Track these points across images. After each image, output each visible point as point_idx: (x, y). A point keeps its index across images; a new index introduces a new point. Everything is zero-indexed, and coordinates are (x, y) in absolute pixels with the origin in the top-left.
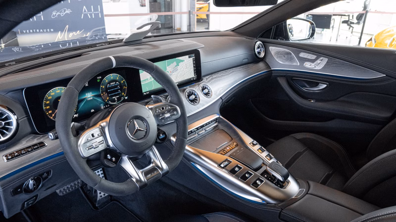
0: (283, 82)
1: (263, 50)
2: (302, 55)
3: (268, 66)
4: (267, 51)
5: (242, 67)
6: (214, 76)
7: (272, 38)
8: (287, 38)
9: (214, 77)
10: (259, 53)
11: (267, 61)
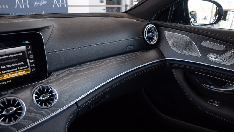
0: (178, 75)
1: (156, 34)
2: (205, 44)
3: (161, 55)
4: (161, 37)
5: (124, 55)
6: (74, 69)
7: (169, 22)
8: (188, 22)
9: (73, 71)
10: (150, 39)
11: (161, 48)
